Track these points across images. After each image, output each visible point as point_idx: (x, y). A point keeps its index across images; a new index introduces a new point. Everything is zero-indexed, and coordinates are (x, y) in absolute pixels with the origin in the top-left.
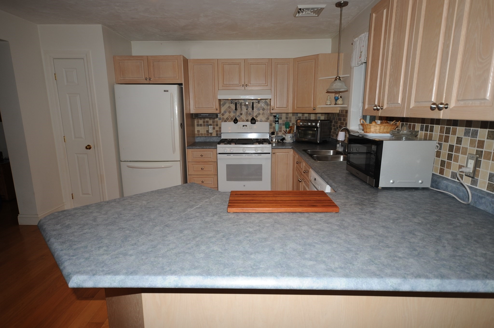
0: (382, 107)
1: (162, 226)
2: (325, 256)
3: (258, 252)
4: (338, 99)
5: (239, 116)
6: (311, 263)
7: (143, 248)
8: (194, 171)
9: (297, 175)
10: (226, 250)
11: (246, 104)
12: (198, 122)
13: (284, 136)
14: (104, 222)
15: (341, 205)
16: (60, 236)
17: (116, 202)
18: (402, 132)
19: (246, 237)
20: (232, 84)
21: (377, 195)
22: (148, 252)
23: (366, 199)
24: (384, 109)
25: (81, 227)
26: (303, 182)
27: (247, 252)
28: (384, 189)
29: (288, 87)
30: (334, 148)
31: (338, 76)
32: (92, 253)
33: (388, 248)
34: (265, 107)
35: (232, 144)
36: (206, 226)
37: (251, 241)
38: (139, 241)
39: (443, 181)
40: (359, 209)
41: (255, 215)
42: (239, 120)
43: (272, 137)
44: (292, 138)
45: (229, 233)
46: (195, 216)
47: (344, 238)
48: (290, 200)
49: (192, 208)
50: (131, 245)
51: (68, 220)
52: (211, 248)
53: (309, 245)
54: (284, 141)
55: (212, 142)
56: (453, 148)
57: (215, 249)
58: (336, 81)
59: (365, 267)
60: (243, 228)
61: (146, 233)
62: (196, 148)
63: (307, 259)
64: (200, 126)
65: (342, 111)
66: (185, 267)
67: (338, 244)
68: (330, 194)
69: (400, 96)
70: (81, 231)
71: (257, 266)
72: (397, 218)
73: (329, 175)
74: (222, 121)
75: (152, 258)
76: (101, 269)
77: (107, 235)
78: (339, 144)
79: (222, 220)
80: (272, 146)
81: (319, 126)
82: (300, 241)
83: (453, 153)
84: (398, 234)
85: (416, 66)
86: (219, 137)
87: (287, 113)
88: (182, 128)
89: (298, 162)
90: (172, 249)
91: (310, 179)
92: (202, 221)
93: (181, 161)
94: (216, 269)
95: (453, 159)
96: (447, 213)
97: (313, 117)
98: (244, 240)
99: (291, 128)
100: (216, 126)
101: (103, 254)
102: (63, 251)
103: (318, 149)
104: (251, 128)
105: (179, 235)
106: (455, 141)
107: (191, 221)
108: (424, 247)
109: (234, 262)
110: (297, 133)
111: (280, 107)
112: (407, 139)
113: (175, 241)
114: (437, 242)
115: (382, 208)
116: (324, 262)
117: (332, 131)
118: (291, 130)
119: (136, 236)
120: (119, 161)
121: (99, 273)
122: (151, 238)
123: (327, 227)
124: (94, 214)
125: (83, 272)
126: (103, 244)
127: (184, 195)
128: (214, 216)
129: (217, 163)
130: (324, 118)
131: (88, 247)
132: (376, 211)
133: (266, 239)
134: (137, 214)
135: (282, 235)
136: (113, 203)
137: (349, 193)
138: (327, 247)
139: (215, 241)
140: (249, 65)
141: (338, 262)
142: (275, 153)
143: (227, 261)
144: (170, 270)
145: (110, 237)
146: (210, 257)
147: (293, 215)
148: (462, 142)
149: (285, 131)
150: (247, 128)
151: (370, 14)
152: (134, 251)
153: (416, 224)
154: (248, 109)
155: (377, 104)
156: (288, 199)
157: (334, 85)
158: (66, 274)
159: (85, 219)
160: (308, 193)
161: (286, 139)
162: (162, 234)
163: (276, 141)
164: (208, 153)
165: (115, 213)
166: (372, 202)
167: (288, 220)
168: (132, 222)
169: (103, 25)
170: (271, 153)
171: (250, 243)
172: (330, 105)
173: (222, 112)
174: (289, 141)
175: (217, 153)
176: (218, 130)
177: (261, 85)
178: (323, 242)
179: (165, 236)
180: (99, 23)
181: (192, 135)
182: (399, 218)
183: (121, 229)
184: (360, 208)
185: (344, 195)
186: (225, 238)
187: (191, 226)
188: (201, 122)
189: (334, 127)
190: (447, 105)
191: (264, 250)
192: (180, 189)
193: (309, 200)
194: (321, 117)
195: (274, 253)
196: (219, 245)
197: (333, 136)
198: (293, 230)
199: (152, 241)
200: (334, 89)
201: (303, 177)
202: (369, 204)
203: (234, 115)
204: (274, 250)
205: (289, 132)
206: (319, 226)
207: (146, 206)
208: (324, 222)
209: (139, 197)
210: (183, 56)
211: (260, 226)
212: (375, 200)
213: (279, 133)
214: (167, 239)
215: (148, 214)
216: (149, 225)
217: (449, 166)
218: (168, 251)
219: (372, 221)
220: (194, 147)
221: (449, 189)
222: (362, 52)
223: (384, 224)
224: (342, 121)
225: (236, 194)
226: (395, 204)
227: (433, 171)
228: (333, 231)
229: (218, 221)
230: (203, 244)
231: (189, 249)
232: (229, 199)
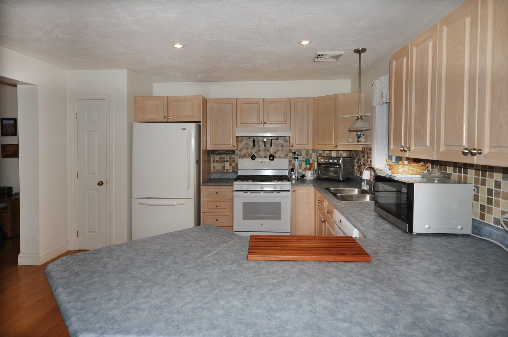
0: (409, 148)
1: (177, 275)
2: (360, 316)
3: (283, 310)
4: (361, 137)
5: (256, 153)
6: (345, 325)
7: (156, 301)
8: (208, 208)
9: (319, 214)
10: (247, 305)
11: (265, 141)
12: (214, 158)
13: (304, 173)
14: (115, 269)
15: (372, 253)
16: (68, 285)
17: (127, 245)
18: (433, 174)
19: (269, 290)
20: (251, 122)
21: (412, 242)
22: (162, 307)
23: (400, 247)
24: (412, 150)
25: (90, 275)
26: (326, 222)
27: (271, 309)
28: (419, 234)
29: (308, 125)
30: (359, 186)
31: (360, 116)
32: (101, 307)
33: (432, 308)
34: (284, 143)
35: (249, 181)
36: (224, 276)
37: (275, 295)
38: (152, 293)
39: (485, 227)
40: (393, 258)
41: (278, 264)
42: (257, 157)
43: (291, 174)
44: (312, 175)
45: (251, 285)
46: (213, 264)
47: (380, 295)
48: (316, 246)
49: (209, 254)
50: (144, 297)
51: (77, 266)
52: (231, 303)
53: (341, 302)
54: (304, 178)
55: (228, 178)
56: (492, 192)
57: (236, 305)
58: (358, 121)
59: (408, 331)
60: (266, 279)
61: (160, 284)
62: (212, 185)
63: (340, 320)
64: (216, 162)
65: (365, 148)
66: (203, 326)
67: (374, 301)
68: (359, 240)
69: (428, 139)
70: (90, 280)
71: (283, 327)
72: (438, 270)
73: (355, 217)
74: (239, 158)
75: (167, 314)
76: (110, 327)
77: (118, 285)
78: (364, 182)
79: (242, 269)
80: (292, 183)
81: (342, 163)
82: (330, 296)
83: (493, 198)
84: (442, 290)
85: (442, 111)
86: (236, 173)
87: (307, 150)
88: (197, 165)
89: (320, 201)
90: (189, 303)
91: (334, 220)
92: (220, 270)
93: (195, 198)
94: (237, 330)
95: (494, 204)
96: (495, 265)
97: (334, 154)
98: (268, 293)
99: (311, 165)
100: (233, 162)
101: (113, 308)
102: (71, 303)
103: (341, 187)
104: (270, 164)
105: (196, 286)
106: (493, 185)
107: (208, 270)
108: (475, 308)
109: (257, 321)
110: (318, 170)
111: (300, 144)
112: (440, 182)
113: (191, 293)
114: (489, 302)
115: (420, 258)
116: (360, 324)
117: (356, 168)
118: (311, 166)
119: (149, 287)
120: (131, 197)
121: (109, 331)
122: (165, 289)
123: (359, 280)
124: (105, 260)
125: (91, 330)
126: (113, 295)
127: (200, 238)
128: (233, 264)
129: (232, 201)
130: (347, 155)
131: (97, 298)
132: (413, 261)
133: (291, 294)
134: (150, 261)
135: (309, 288)
136: (125, 247)
137: (380, 238)
138: (361, 305)
139: (236, 295)
140: (268, 104)
141: (376, 325)
142: (294, 191)
143: (249, 320)
144: (187, 330)
145: (121, 287)
146: (231, 314)
147: (320, 265)
148: (501, 186)
149: (305, 168)
150: (265, 165)
151: (390, 61)
152: (147, 304)
153: (461, 278)
154: (266, 146)
155: (404, 145)
156: (313, 245)
157: (357, 124)
158: (73, 332)
159: (95, 265)
160: (335, 239)
161: (306, 175)
162: (177, 285)
163: (295, 178)
164: (223, 190)
165: (127, 258)
166: (407, 251)
167: (315, 270)
168: (144, 269)
169: (128, 70)
170: (290, 191)
171: (274, 297)
172: (352, 142)
173: (239, 148)
174: (310, 178)
175: (233, 190)
176: (235, 166)
177: (280, 123)
178: (356, 298)
179: (180, 288)
180: (125, 68)
181: (208, 171)
182: (440, 271)
183: (133, 278)
184: (395, 257)
185: (375, 241)
186: (246, 291)
187: (208, 276)
188: (217, 158)
189: (357, 164)
190: (480, 151)
191: (290, 306)
192: (196, 231)
193: (337, 247)
194: (343, 154)
195: (302, 311)
196: (239, 299)
197: (357, 173)
198: (321, 283)
199: (166, 293)
200: (357, 128)
201: (326, 217)
202: (404, 253)
203: (252, 151)
204: (301, 307)
205: (310, 169)
206: (350, 279)
207: (159, 251)
208: (355, 273)
209: (152, 240)
210: (202, 96)
211: (284, 276)
212: (411, 248)
213: (299, 170)
214: (182, 291)
215: (162, 261)
216: (163, 274)
217: (490, 211)
218: (183, 305)
219: (410, 274)
220: (209, 183)
221: (494, 237)
222: (383, 93)
223: (424, 278)
224: (366, 159)
225: (256, 239)
226: (434, 253)
227: (472, 216)
228: (366, 285)
229: (238, 270)
230: (222, 298)
231: (207, 303)
232: (249, 244)
